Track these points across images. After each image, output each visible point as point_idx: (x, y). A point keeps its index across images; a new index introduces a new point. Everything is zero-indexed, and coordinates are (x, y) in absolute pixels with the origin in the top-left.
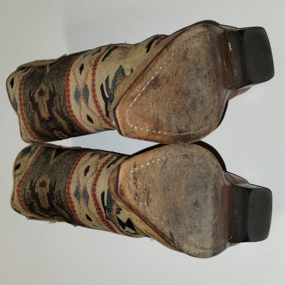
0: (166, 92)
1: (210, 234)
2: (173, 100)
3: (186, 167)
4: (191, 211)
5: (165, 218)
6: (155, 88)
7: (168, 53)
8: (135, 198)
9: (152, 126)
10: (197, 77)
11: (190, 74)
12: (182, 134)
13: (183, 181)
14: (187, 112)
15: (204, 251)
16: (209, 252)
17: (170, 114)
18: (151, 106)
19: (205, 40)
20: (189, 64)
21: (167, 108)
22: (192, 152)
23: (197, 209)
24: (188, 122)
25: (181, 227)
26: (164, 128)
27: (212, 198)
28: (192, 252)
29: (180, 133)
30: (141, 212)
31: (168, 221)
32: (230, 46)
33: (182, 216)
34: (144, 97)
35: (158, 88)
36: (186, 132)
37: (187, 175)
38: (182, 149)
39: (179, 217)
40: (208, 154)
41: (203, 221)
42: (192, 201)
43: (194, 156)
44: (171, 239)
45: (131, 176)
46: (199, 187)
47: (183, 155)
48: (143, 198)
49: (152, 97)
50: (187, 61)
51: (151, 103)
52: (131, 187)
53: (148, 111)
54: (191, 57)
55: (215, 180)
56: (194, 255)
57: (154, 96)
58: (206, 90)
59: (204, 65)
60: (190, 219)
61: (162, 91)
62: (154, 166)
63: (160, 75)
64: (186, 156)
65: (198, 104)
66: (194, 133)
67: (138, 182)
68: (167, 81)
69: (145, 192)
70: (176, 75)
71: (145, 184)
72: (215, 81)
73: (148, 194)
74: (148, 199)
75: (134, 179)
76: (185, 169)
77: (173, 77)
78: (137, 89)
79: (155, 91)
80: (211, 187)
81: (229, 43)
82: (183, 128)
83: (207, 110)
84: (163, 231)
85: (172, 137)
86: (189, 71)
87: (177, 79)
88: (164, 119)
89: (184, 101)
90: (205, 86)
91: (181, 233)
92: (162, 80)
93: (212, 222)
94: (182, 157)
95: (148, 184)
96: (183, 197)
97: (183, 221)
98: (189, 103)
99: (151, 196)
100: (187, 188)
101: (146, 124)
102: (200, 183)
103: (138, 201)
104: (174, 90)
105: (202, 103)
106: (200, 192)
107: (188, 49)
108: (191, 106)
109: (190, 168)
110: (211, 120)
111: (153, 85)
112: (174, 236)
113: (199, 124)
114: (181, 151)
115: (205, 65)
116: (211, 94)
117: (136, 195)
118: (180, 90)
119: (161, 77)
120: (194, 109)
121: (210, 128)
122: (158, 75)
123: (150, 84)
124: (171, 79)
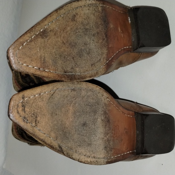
0: (54, 42)
1: (102, 147)
2: (60, 48)
3: (74, 97)
4: (80, 129)
5: (53, 135)
6: (42, 38)
7: (57, 14)
8: (24, 121)
9: (39, 65)
10: (85, 34)
11: (77, 31)
12: (67, 74)
13: (71, 108)
14: (73, 58)
15: (97, 159)
16: (102, 160)
17: (56, 58)
18: (38, 50)
19: (96, 9)
20: (77, 24)
21: (54, 53)
22: (81, 87)
23: (85, 128)
24: (74, 65)
25: (70, 141)
26: (50, 67)
27: (102, 120)
28: (83, 160)
29: (66, 73)
30: (30, 130)
31: (57, 137)
32: (129, 19)
33: (70, 133)
34: (33, 43)
35: (46, 38)
36: (71, 72)
37: (75, 104)
38: (70, 85)
39: (67, 134)
40: (98, 88)
41: (92, 138)
42: (80, 122)
43: (82, 90)
44: (60, 150)
45: (20, 105)
46: (87, 112)
47: (71, 89)
48: (31, 120)
49: (40, 44)
50: (75, 22)
51: (38, 48)
52: (20, 113)
53: (35, 54)
54: (79, 19)
55: (105, 107)
56: (86, 162)
57: (41, 43)
58: (94, 45)
59: (92, 27)
60: (79, 136)
61: (50, 41)
62: (42, 97)
63: (48, 29)
64: (74, 90)
65: (84, 53)
66: (79, 74)
67: (26, 109)
68: (55, 34)
69: (33, 116)
70: (63, 31)
71: (33, 110)
72: (104, 39)
73: (36, 117)
74: (36, 121)
75: (22, 107)
76: (72, 99)
77: (60, 32)
78: (26, 37)
79: (43, 40)
80: (100, 112)
81: (129, 18)
82: (69, 69)
83: (94, 59)
84: (51, 144)
85: (57, 75)
86: (77, 29)
87: (65, 34)
88: (51, 61)
89: (70, 50)
90: (93, 42)
91: (70, 146)
92: (49, 33)
93: (103, 138)
94: (70, 90)
95: (36, 110)
96: (71, 120)
97: (71, 137)
98: (76, 52)
99: (38, 119)
100: (75, 113)
101: (33, 62)
102: (88, 109)
103: (26, 122)
104: (61, 41)
105: (88, 53)
106: (88, 116)
107: (77, 14)
108: (77, 55)
109: (77, 99)
110: (97, 67)
111: (41, 35)
112: (63, 148)
113: (84, 68)
114: (68, 86)
115: (94, 27)
116: (98, 48)
117: (25, 118)
118: (67, 42)
119: (49, 30)
120: (81, 57)
121: (97, 73)
122: (46, 29)
123: (38, 34)
124: (59, 33)
